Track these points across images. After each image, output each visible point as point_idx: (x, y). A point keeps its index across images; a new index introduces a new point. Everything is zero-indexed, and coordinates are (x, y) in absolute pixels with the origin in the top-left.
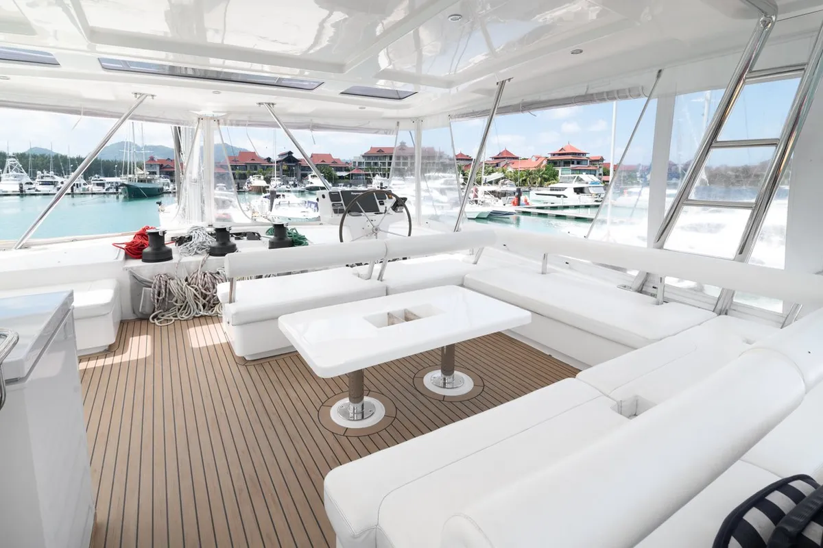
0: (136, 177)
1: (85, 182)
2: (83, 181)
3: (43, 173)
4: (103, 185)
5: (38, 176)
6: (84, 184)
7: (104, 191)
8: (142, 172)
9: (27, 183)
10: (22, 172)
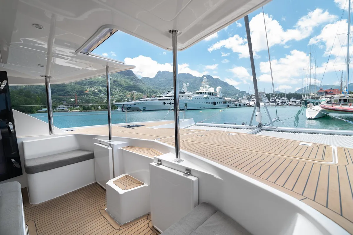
0: (310, 97)
1: (288, 101)
2: (287, 101)
3: (272, 98)
4: (295, 102)
5: (270, 99)
6: (287, 102)
7: (295, 104)
8: (313, 95)
9: (267, 102)
10: (266, 98)
